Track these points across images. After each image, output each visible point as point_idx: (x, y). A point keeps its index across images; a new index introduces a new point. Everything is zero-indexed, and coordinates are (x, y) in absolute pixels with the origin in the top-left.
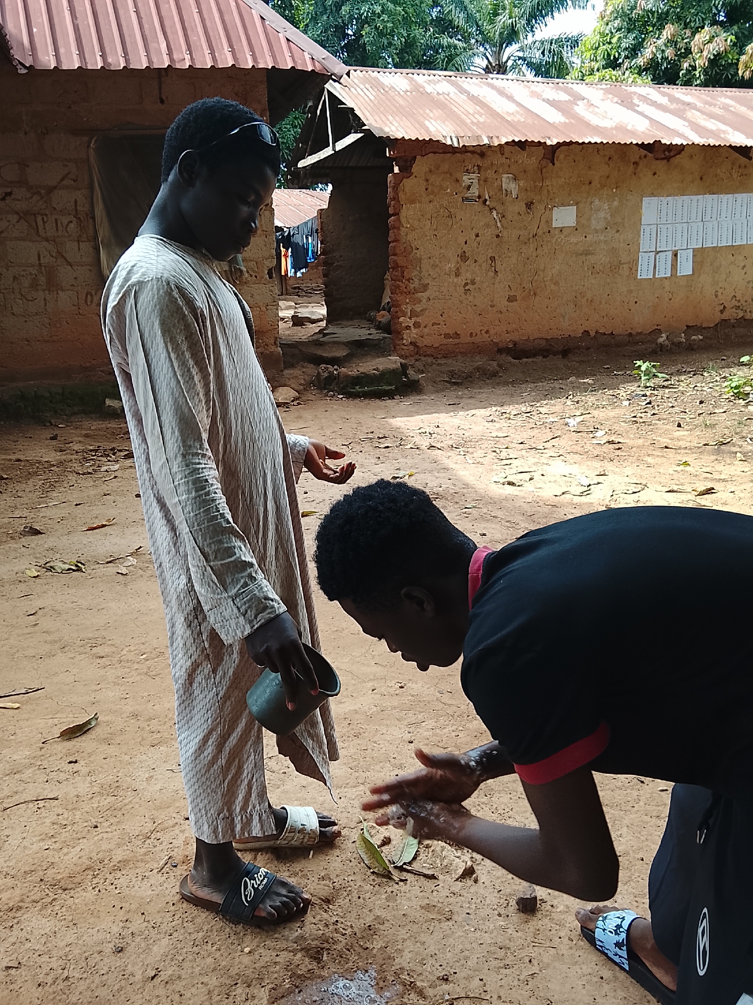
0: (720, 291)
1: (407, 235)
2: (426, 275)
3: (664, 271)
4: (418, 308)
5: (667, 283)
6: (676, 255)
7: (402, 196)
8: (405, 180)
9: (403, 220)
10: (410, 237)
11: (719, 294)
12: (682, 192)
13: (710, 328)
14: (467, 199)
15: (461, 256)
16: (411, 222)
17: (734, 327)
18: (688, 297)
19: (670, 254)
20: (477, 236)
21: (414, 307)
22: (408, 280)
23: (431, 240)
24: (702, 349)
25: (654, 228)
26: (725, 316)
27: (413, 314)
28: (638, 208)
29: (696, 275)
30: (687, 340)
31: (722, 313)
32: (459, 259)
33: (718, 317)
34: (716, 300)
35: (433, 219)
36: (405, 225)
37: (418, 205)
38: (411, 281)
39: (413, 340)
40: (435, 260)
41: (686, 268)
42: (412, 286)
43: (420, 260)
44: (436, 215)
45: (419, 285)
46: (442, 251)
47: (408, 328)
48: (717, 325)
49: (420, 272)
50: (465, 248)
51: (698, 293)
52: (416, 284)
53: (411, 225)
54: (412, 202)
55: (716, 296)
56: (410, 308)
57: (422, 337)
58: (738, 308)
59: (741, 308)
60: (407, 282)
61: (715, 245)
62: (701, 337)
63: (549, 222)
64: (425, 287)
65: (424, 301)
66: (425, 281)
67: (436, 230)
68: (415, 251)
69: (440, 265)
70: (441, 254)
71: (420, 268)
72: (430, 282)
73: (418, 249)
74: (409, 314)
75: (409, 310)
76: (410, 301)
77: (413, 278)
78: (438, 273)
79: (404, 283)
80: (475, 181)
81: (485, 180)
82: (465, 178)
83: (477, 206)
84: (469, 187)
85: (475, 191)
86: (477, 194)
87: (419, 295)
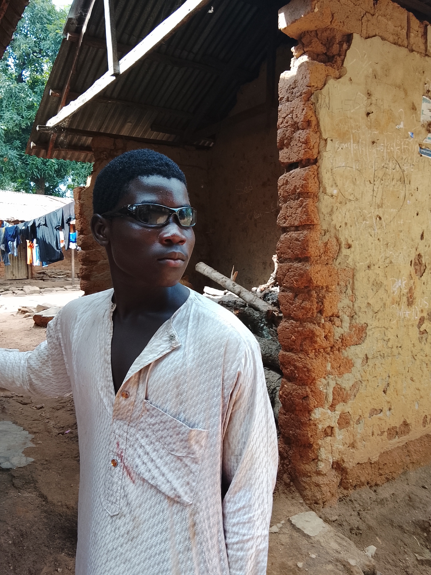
1: (331, 213)
2: (364, 306)
4: (347, 381)
8: (329, 83)
9: (326, 177)
10: (338, 219)
16: (339, 183)
21: (339, 381)
22: (331, 318)
23: (371, 226)
27: (339, 396)
32: (413, 271)
35: (377, 183)
36: (329, 190)
37: (353, 146)
38: (337, 321)
40: (378, 271)
42: (338, 332)
44: (380, 174)
45: (351, 326)
46: (389, 253)
47: (329, 432)
49: (353, 298)
52: (345, 327)
53: (340, 191)
56: (333, 384)
57: (353, 446)
60: (328, 324)
64: (361, 334)
65: (358, 363)
66: (361, 320)
67: (380, 206)
68: (345, 251)
69: (385, 283)
70: (386, 258)
71: (353, 289)
72: (369, 322)
73: (349, 247)
74: (330, 399)
75: (330, 390)
76: (332, 367)
77: (341, 314)
78: (382, 299)
79: (324, 327)
82: (424, 106)
87: (350, 351)
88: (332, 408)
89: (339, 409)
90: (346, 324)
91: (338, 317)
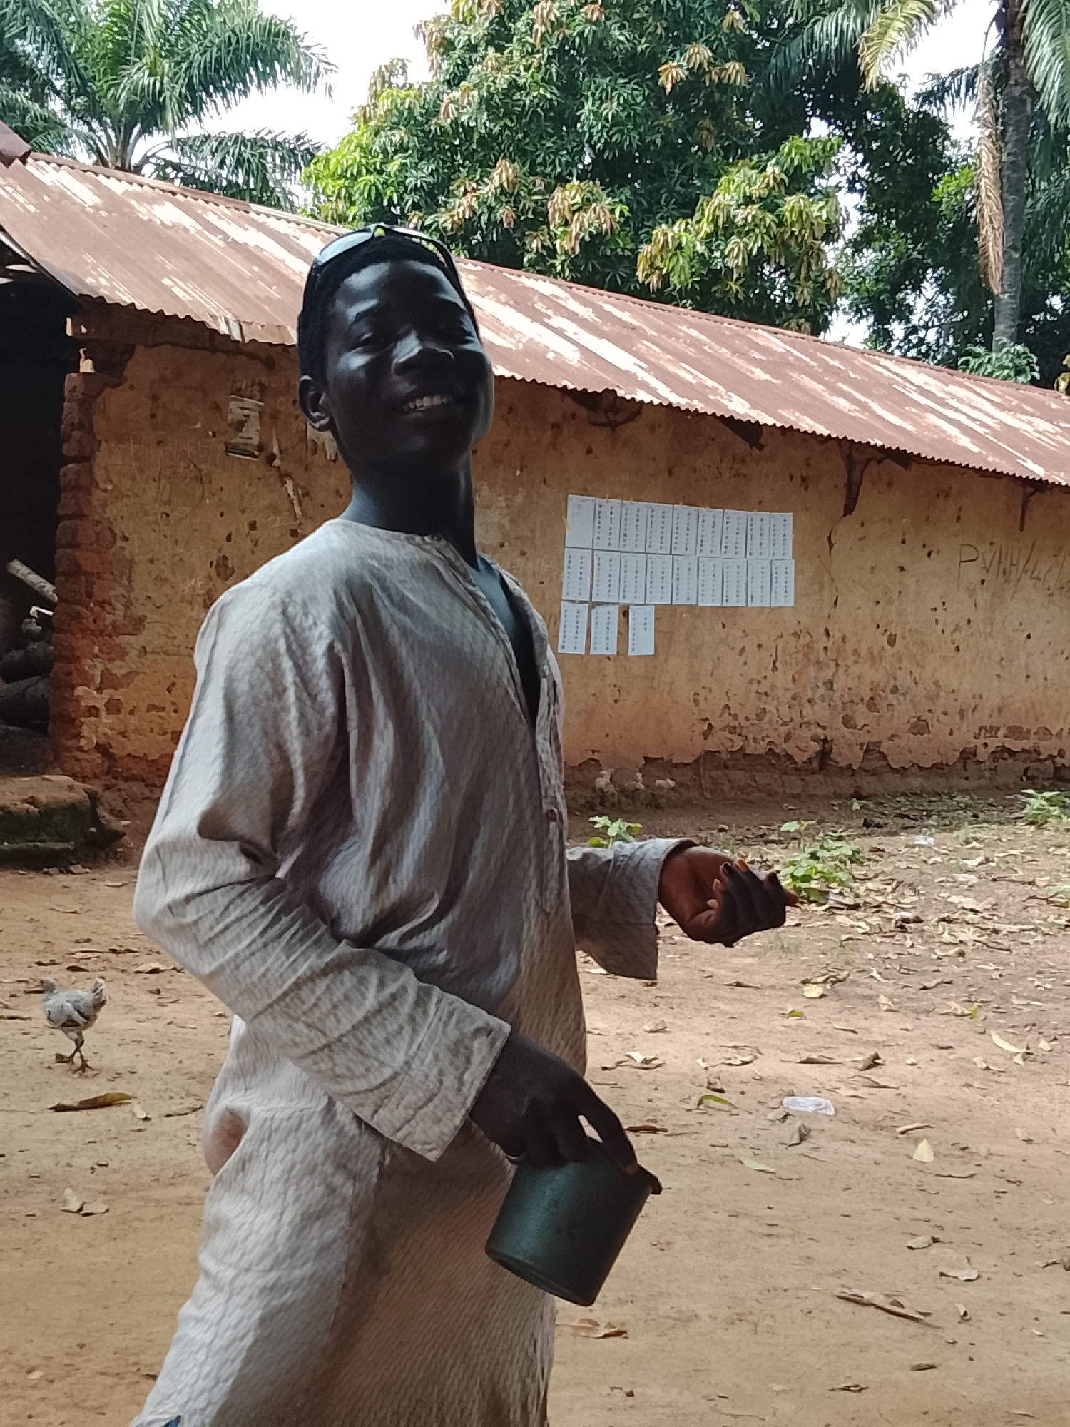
0: (702, 692)
1: (105, 505)
2: (142, 599)
3: (605, 645)
4: (119, 669)
5: (610, 668)
6: (625, 614)
7: (99, 424)
8: (108, 390)
9: (99, 475)
10: (111, 512)
11: (701, 698)
12: (637, 493)
13: (685, 765)
14: (235, 449)
15: (218, 565)
16: (115, 479)
17: (726, 767)
18: (647, 701)
19: (615, 610)
20: (253, 526)
21: (109, 666)
22: (101, 604)
23: (156, 522)
24: (675, 806)
25: (587, 554)
26: (713, 744)
27: (109, 681)
28: (560, 512)
29: (661, 657)
30: (647, 786)
31: (706, 738)
32: (213, 571)
33: (700, 746)
34: (695, 710)
35: (163, 481)
36: (102, 486)
37: (132, 447)
38: (108, 608)
39: (103, 740)
40: (163, 567)
41: (643, 642)
42: (109, 619)
43: (131, 563)
44: (168, 472)
45: (125, 617)
46: (179, 550)
47: (93, 711)
48: (696, 761)
49: (130, 589)
50: (228, 550)
51: (665, 695)
52: (117, 615)
53: (115, 487)
54: (121, 439)
55: (696, 702)
56: (101, 667)
57: (124, 735)
58: (733, 730)
59: (738, 730)
60: (97, 609)
61: (693, 602)
62: (672, 783)
64: (137, 625)
65: (134, 653)
66: (139, 611)
67: (168, 503)
68: (120, 543)
69: (172, 579)
70: (175, 555)
71: (129, 581)
72: (148, 615)
73: (126, 539)
74: (98, 680)
75: (98, 673)
76: (101, 651)
77: (113, 601)
78: (167, 595)
79: (91, 610)
80: (254, 414)
81: (274, 416)
82: (233, 405)
83: (255, 465)
84: (240, 425)
85: (252, 434)
86: (256, 441)
87: (123, 640)
88: (99, 690)
89: (107, 693)
90: (120, 612)
91: (110, 604)
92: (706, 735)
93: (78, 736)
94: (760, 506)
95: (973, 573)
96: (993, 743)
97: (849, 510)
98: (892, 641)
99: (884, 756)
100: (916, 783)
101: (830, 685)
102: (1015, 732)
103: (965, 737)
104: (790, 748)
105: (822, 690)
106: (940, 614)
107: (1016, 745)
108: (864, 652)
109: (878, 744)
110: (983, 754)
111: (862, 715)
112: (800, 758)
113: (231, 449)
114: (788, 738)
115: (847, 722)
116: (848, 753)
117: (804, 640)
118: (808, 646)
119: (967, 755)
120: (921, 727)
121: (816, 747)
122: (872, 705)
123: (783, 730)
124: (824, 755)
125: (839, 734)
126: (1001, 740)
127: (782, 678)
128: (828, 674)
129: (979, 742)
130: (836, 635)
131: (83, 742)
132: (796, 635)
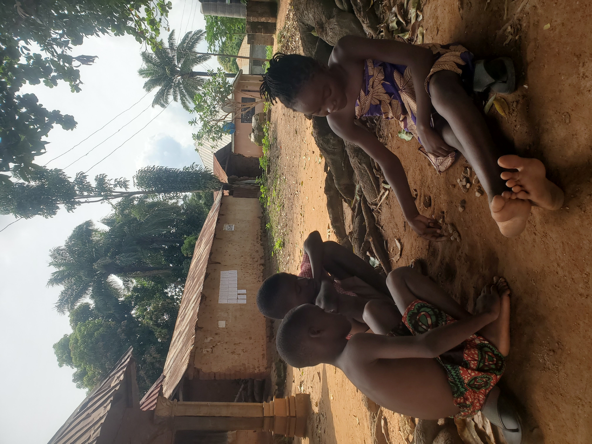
0: (252, 282)
3: (245, 297)
4: (252, 367)
5: (248, 296)
6: (239, 294)
7: (208, 372)
8: (202, 371)
15: (233, 353)
16: (218, 369)
18: (254, 290)
19: (239, 296)
20: (225, 349)
22: (240, 370)
23: (225, 363)
25: (229, 300)
27: (254, 368)
29: (246, 288)
34: (255, 283)
35: (218, 362)
37: (212, 366)
39: (264, 368)
40: (233, 361)
41: (244, 291)
42: (243, 369)
43: (233, 366)
44: (216, 361)
45: (242, 366)
49: (237, 366)
50: (230, 352)
51: (253, 287)
54: (211, 368)
57: (263, 365)
58: (259, 278)
63: (223, 328)
64: (244, 364)
65: (249, 365)
67: (222, 361)
68: (229, 368)
69: (235, 360)
70: (231, 360)
72: (242, 363)
75: (252, 370)
76: (248, 370)
77: (240, 368)
78: (238, 360)
80: (206, 350)
81: (206, 347)
82: (204, 353)
83: (214, 349)
84: (208, 351)
85: (209, 350)
86: (210, 349)
87: (246, 366)
88: (255, 370)
89: (256, 368)
92: (260, 282)
93: (264, 372)
94: (219, 276)
95: (230, 245)
96: (259, 241)
97: (220, 263)
98: (243, 256)
99: (262, 256)
100: (267, 252)
101: (250, 264)
102: (257, 238)
103: (259, 245)
104: (262, 270)
105: (251, 265)
106: (238, 250)
107: (260, 238)
108: (244, 260)
109: (260, 257)
110: (262, 243)
111: (256, 260)
112: (263, 268)
113: (212, 352)
114: (260, 270)
115: (257, 261)
116: (262, 261)
117: (243, 268)
118: (244, 268)
119: (262, 245)
120: (257, 251)
121: (261, 266)
122: (254, 258)
123: (259, 271)
124: (262, 265)
125: (259, 263)
126: (259, 240)
127: (250, 271)
128: (248, 265)
129: (259, 243)
130: (241, 264)
131: (265, 371)
132: (242, 270)
